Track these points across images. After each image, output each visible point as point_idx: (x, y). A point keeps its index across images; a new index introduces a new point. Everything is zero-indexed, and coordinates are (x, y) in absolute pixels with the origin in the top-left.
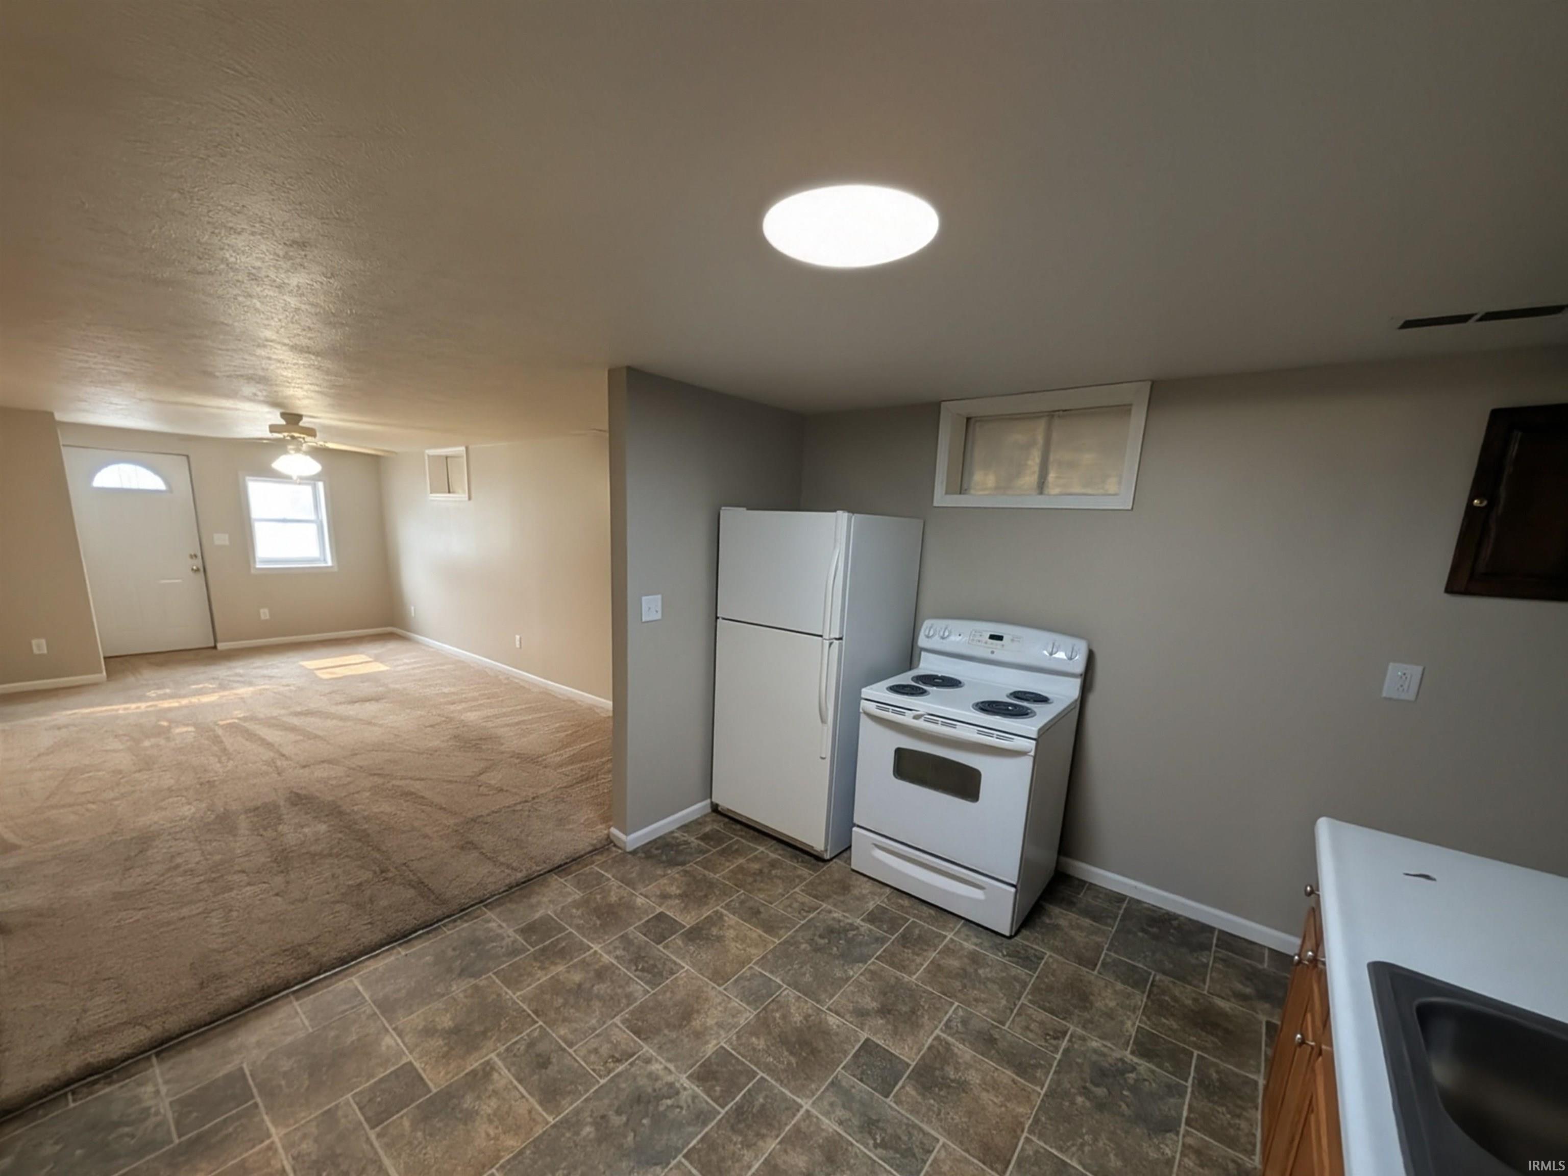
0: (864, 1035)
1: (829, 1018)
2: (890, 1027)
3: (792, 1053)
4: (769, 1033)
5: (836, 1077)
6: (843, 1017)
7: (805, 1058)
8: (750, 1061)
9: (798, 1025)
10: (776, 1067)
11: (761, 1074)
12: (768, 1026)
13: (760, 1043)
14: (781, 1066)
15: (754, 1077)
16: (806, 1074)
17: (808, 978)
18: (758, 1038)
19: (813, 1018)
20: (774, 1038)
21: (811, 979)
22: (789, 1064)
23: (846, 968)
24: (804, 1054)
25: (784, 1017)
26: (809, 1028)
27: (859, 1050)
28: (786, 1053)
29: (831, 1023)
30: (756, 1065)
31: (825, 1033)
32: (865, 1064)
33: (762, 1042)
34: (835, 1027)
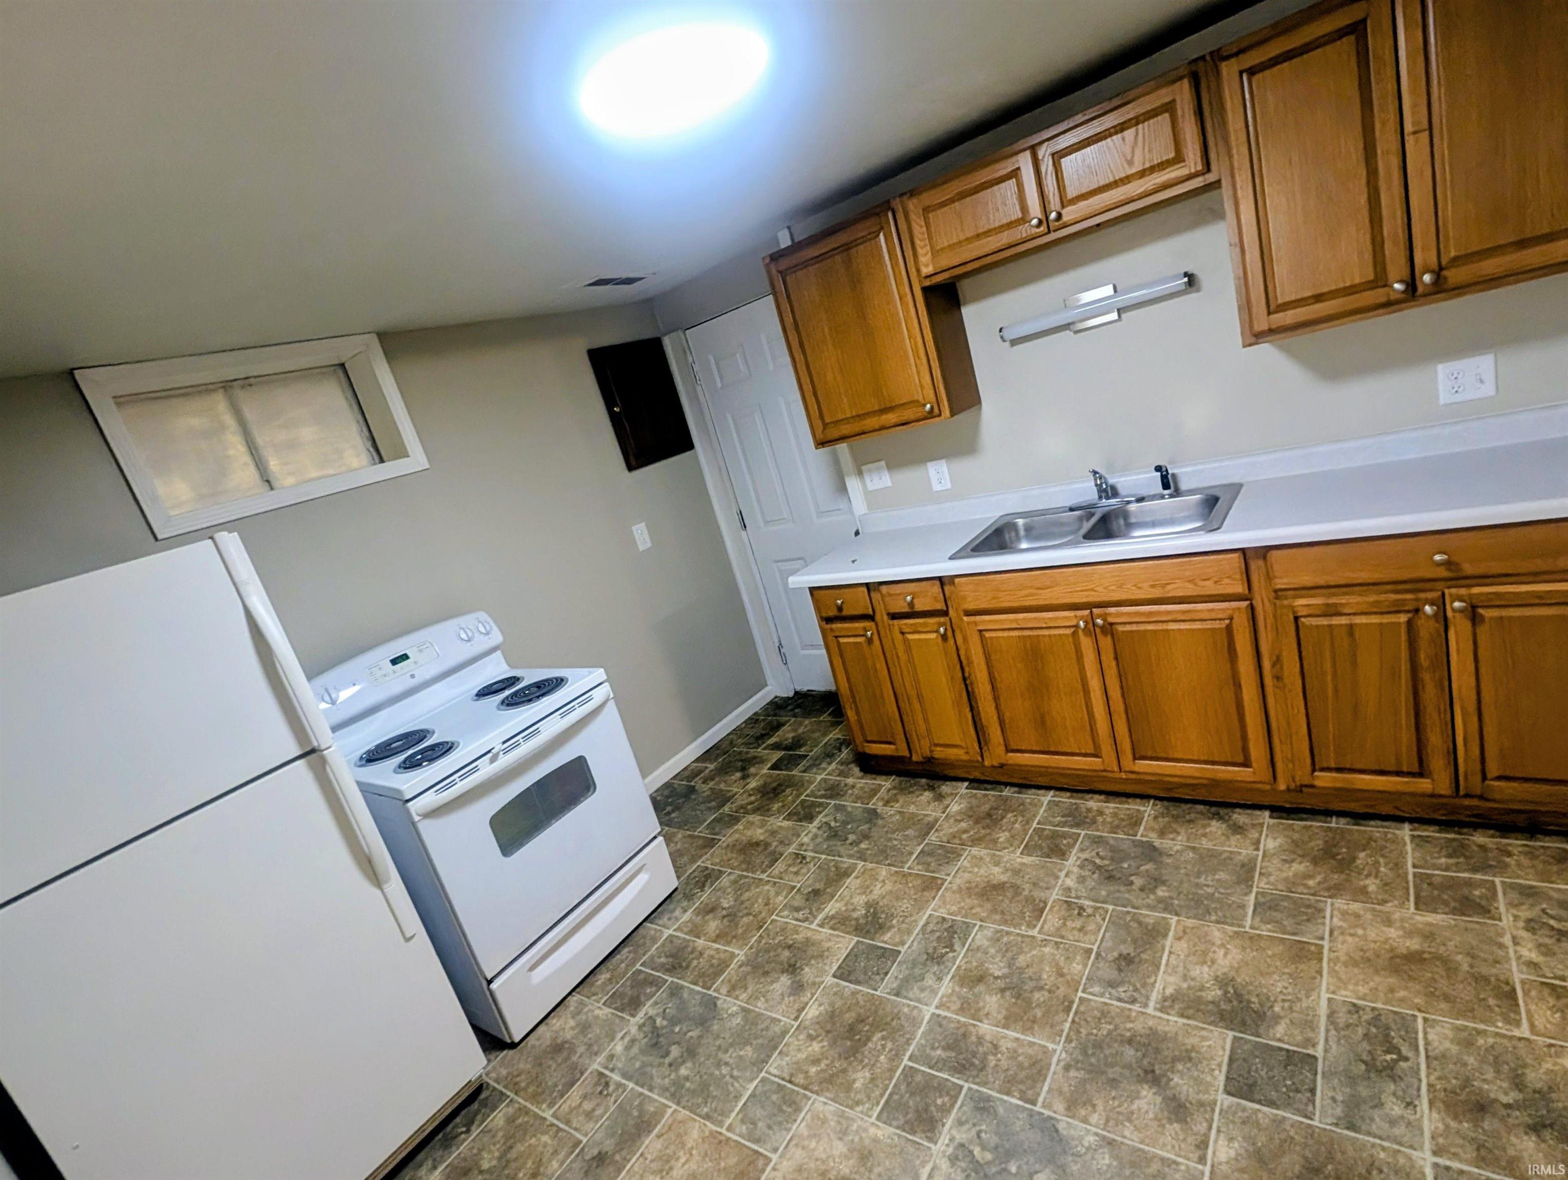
0: (829, 980)
1: (810, 1016)
2: (813, 962)
3: (869, 1039)
4: (844, 1071)
5: (888, 993)
6: (807, 1004)
7: (872, 1025)
8: (891, 1079)
9: (825, 1043)
10: (891, 1050)
11: (905, 1061)
12: (832, 1076)
13: (861, 1077)
14: (889, 1045)
15: (911, 1068)
16: (892, 1020)
17: (748, 1052)
18: (854, 1081)
19: (811, 1032)
20: (850, 1063)
21: (748, 1048)
22: (883, 1038)
23: (725, 1016)
24: (867, 1028)
25: (816, 1061)
26: (828, 1032)
27: (850, 982)
28: (870, 1045)
29: (817, 1013)
30: (895, 1072)
31: (832, 1015)
32: (865, 974)
33: (859, 1075)
34: (822, 1008)
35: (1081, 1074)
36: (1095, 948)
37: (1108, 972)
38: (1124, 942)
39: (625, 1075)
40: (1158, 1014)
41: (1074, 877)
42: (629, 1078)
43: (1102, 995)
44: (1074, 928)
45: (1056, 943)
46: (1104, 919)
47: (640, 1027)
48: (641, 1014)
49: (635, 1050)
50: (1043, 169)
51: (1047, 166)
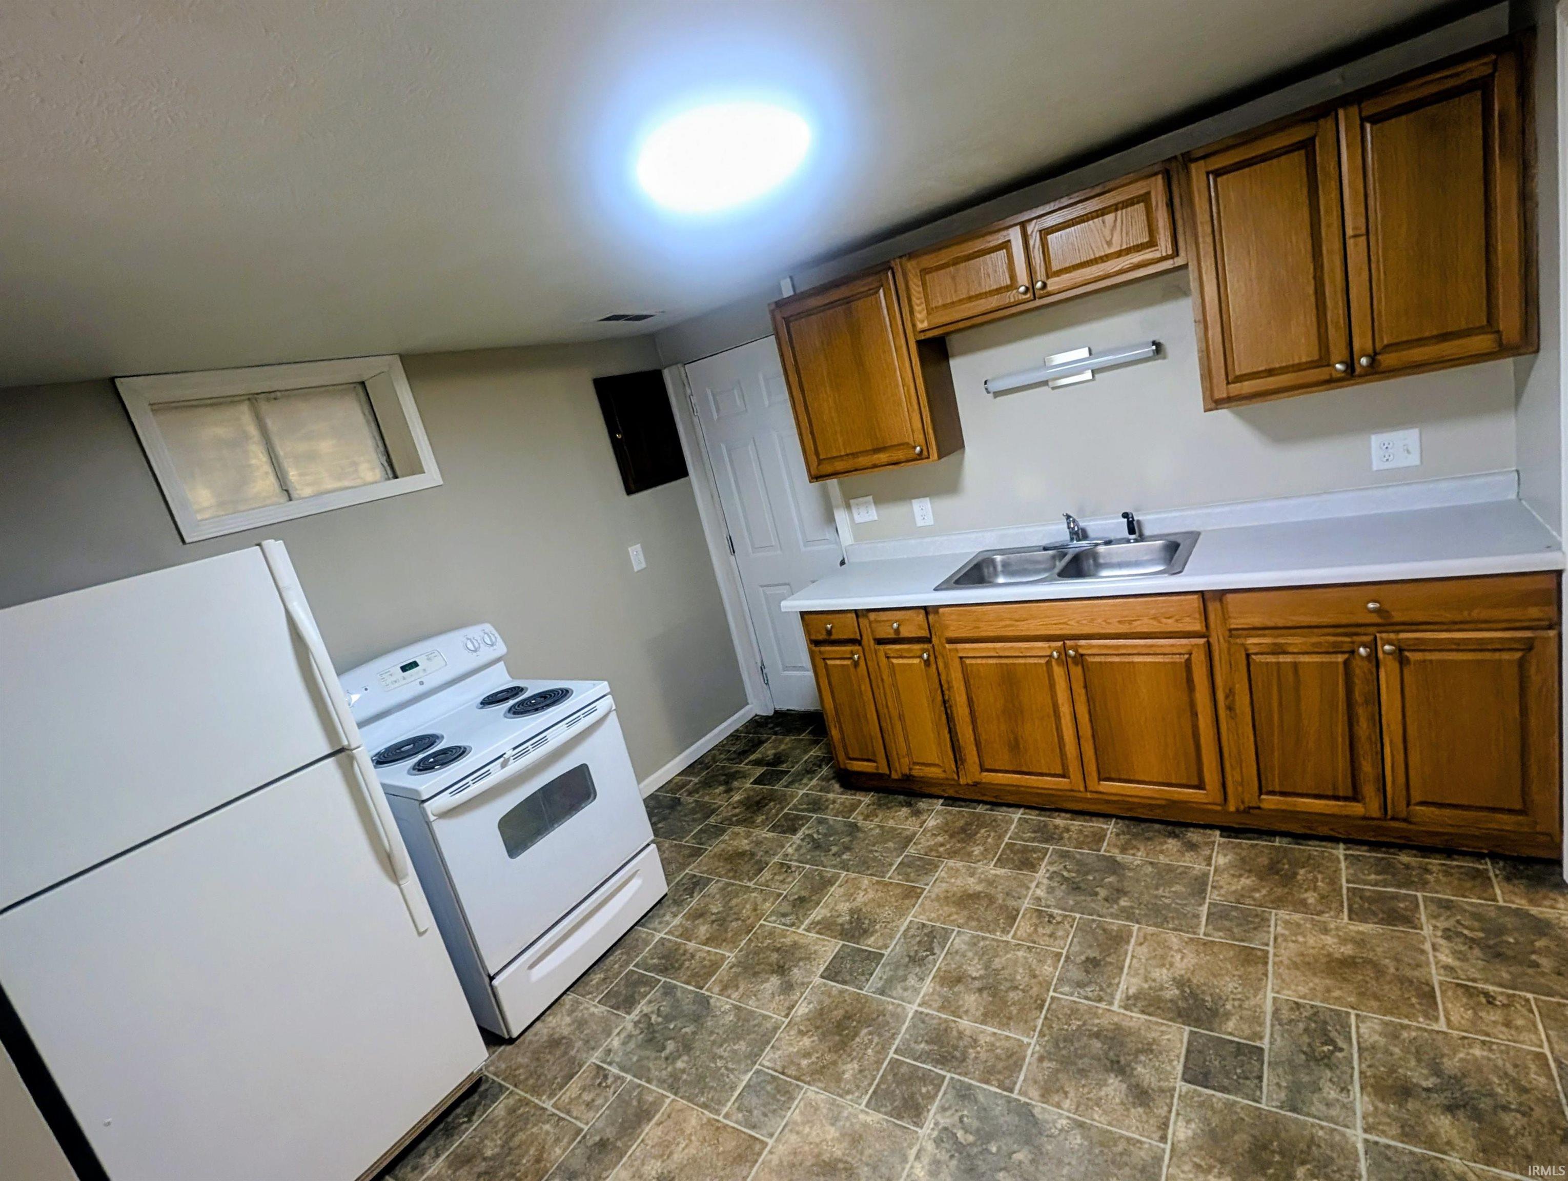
0: (817, 980)
1: (800, 1013)
2: (801, 964)
3: (856, 1034)
4: (834, 1063)
5: (874, 993)
6: (797, 1002)
7: (859, 1022)
8: (878, 1071)
9: (816, 1038)
10: (877, 1044)
11: (891, 1054)
12: (824, 1067)
13: (850, 1069)
14: (876, 1039)
15: (897, 1060)
16: (878, 1016)
17: (742, 1045)
18: (844, 1072)
19: (802, 1028)
20: (840, 1057)
21: (742, 1042)
22: (870, 1033)
23: (720, 1013)
24: (855, 1023)
25: (807, 1055)
26: (817, 1028)
27: (837, 982)
28: (857, 1039)
29: (807, 1010)
30: (882, 1063)
31: (821, 1013)
32: (851, 975)
33: (849, 1066)
34: (811, 1006)
35: (1053, 1065)
36: (1064, 952)
37: (1076, 974)
38: (1090, 946)
39: (623, 1069)
40: (1122, 1011)
41: (1044, 887)
42: (626, 1072)
43: (1072, 995)
44: (1044, 934)
45: (1028, 947)
46: (1072, 927)
47: (636, 1024)
48: (637, 1011)
49: (632, 1045)
50: (1031, 243)
51: (1035, 241)
